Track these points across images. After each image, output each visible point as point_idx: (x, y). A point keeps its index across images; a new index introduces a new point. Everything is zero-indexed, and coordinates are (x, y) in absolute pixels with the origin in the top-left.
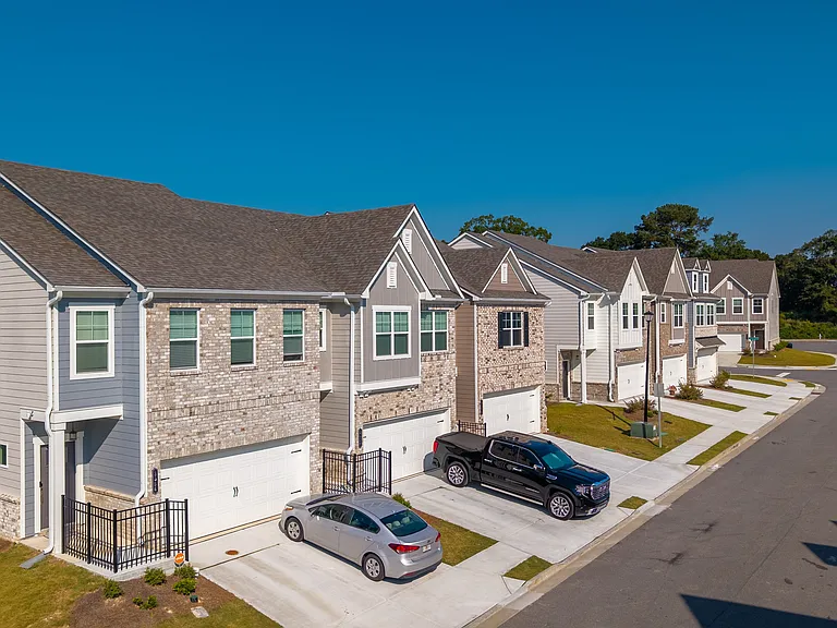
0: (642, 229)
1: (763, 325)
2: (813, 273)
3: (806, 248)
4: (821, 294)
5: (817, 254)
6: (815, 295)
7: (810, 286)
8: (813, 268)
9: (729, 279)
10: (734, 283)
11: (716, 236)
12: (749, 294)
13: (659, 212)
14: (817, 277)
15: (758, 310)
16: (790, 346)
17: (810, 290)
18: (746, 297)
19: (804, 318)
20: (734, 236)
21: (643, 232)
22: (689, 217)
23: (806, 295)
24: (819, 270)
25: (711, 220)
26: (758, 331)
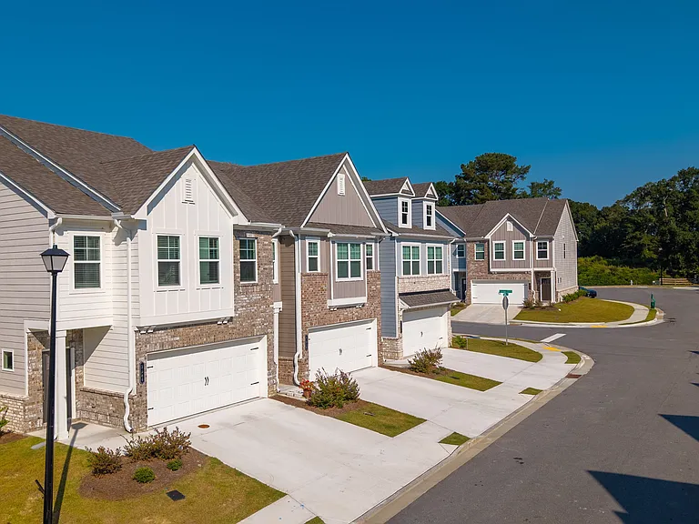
0: (460, 178)
1: (549, 272)
2: (633, 222)
3: (627, 199)
4: (641, 241)
5: (638, 205)
6: (636, 242)
7: (631, 235)
8: (633, 217)
9: (509, 219)
10: (515, 224)
11: (532, 184)
12: (531, 235)
13: (479, 161)
14: (638, 227)
15: (542, 255)
16: (593, 295)
17: (631, 238)
18: (528, 239)
19: (624, 264)
20: (551, 183)
21: (463, 181)
22: (506, 165)
23: (628, 243)
24: (640, 220)
25: (529, 167)
26: (543, 279)
